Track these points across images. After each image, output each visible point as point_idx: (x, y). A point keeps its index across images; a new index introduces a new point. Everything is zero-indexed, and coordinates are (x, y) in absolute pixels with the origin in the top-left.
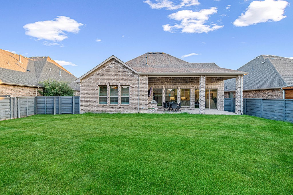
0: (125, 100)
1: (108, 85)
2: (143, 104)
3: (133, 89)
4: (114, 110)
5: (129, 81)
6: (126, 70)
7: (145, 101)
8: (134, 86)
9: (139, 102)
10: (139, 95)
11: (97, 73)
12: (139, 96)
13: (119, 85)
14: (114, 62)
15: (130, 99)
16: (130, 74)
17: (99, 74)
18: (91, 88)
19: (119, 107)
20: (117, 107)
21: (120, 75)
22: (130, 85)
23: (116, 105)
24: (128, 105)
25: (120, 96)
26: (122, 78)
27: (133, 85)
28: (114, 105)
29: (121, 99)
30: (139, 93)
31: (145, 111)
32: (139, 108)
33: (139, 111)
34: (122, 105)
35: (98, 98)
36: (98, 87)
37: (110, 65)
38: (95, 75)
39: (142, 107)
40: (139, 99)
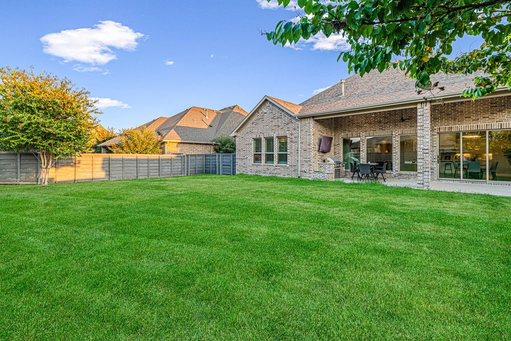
0: (283, 158)
1: (262, 137)
2: (306, 165)
3: (291, 142)
4: (269, 171)
5: (286, 129)
6: (283, 113)
7: (308, 160)
8: (293, 137)
9: (299, 161)
10: (299, 149)
11: (251, 122)
12: (299, 152)
13: (275, 136)
14: (268, 104)
15: (288, 156)
16: (287, 119)
17: (253, 123)
18: (245, 143)
19: (275, 168)
20: (272, 168)
21: (275, 122)
22: (288, 135)
23: (271, 164)
24: (285, 165)
25: (276, 153)
26: (278, 126)
27: (292, 134)
28: (269, 164)
29: (277, 156)
30: (299, 146)
31: (308, 175)
32: (299, 171)
33: (299, 176)
34: (279, 165)
35: (253, 155)
36: (253, 140)
37: (264, 110)
38: (249, 125)
39: (303, 169)
40: (299, 156)
